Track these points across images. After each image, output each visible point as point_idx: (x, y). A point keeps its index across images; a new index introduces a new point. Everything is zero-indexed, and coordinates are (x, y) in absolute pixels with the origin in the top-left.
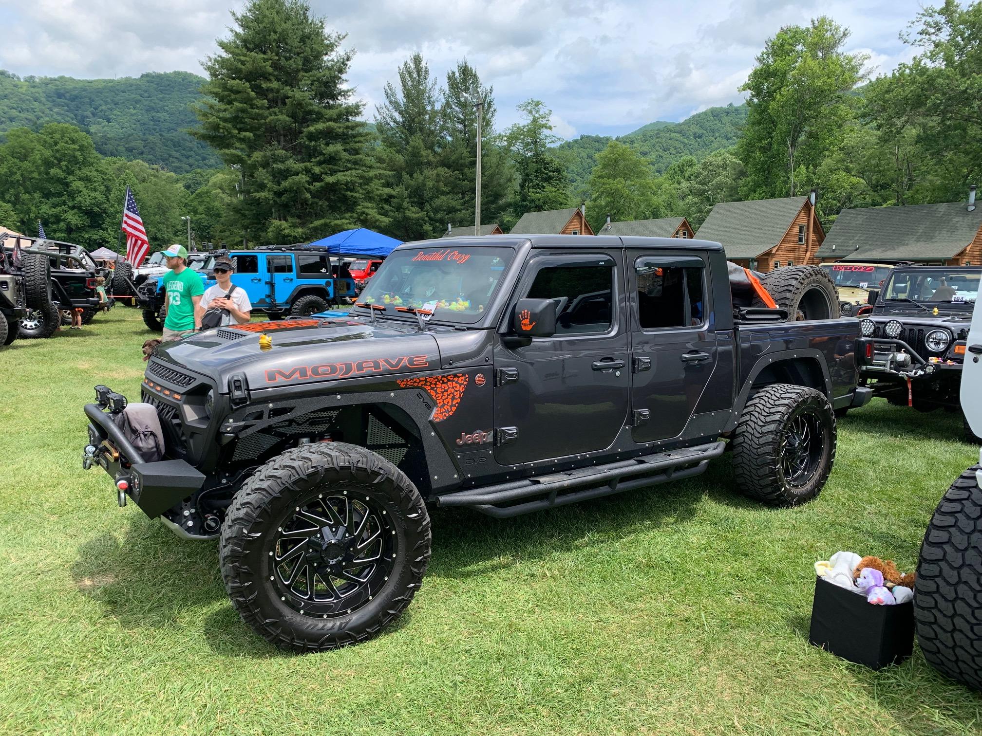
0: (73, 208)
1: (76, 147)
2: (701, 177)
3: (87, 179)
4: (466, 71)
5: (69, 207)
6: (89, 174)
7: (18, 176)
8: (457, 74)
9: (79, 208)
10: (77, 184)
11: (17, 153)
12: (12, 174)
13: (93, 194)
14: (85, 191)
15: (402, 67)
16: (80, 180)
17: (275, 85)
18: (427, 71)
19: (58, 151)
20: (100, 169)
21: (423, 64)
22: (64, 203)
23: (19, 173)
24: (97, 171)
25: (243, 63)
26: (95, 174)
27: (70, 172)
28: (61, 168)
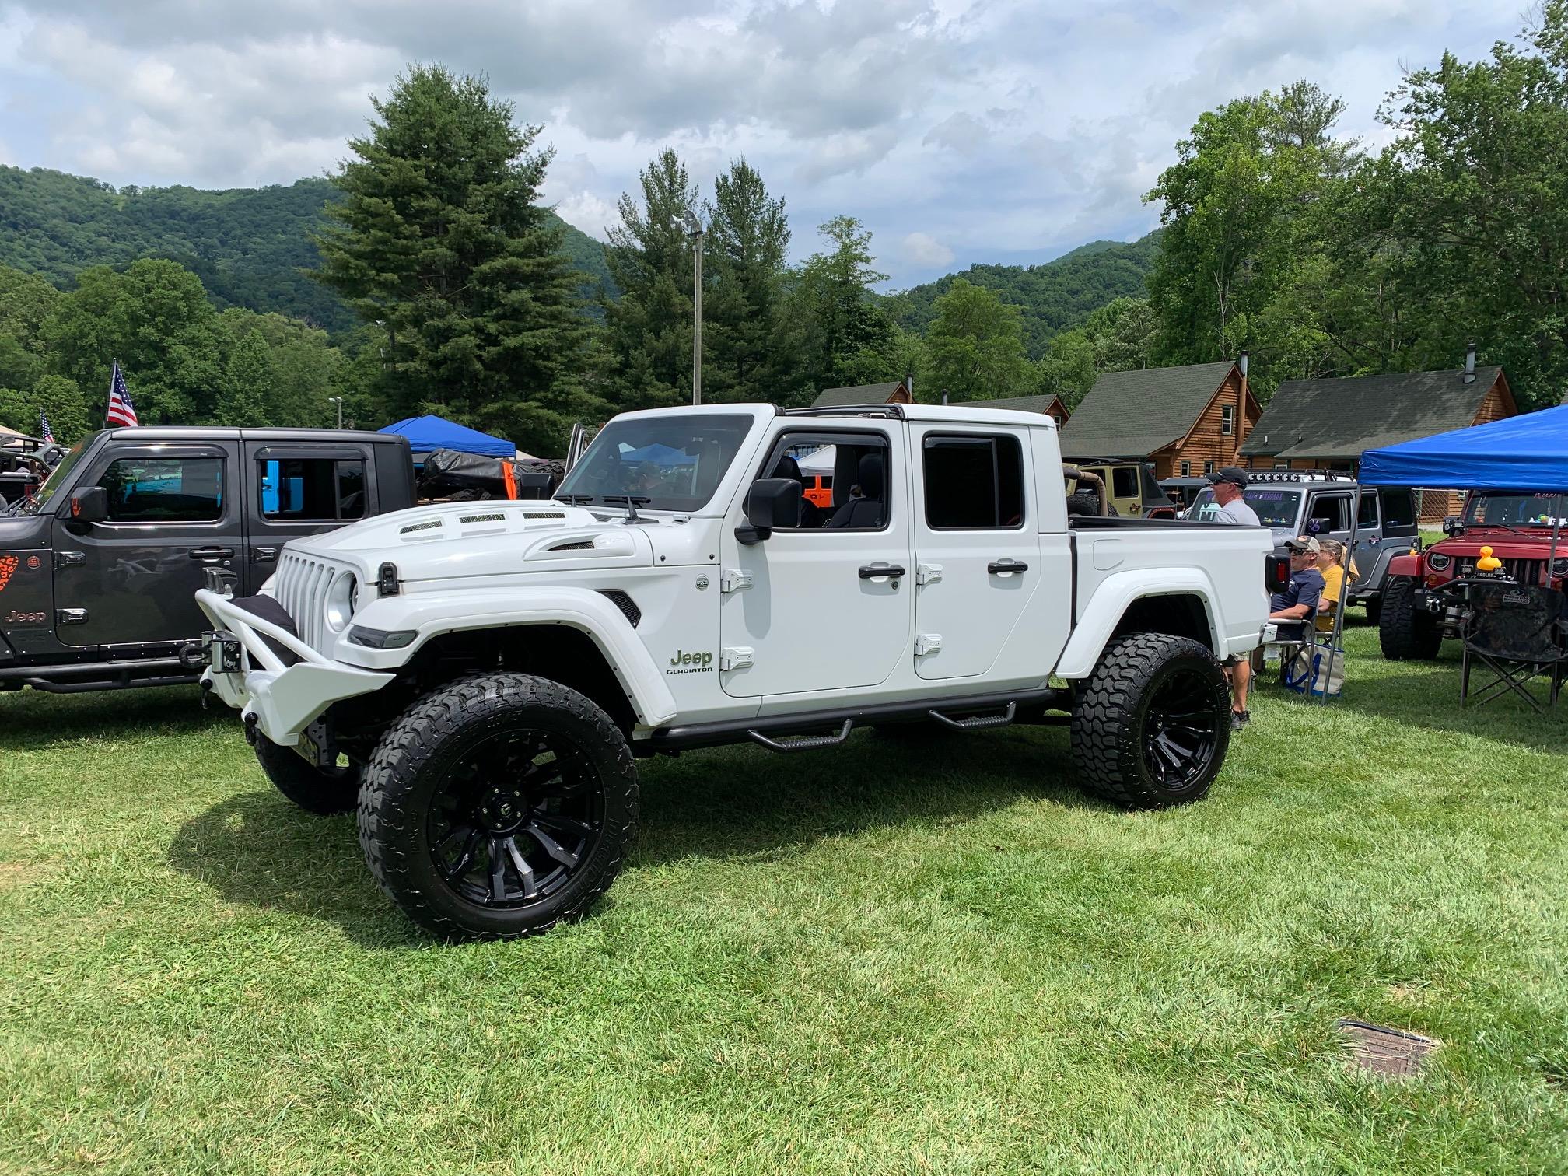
0: (172, 386)
1: (179, 294)
2: (1128, 330)
3: (193, 343)
4: (744, 175)
5: (165, 384)
6: (197, 334)
7: (92, 339)
8: (731, 180)
9: (182, 386)
10: (178, 350)
11: (91, 304)
12: (84, 335)
13: (203, 364)
14: (190, 361)
15: (646, 170)
16: (184, 343)
17: (431, 203)
18: (684, 177)
19: (151, 300)
20: (213, 326)
21: (679, 165)
22: (159, 379)
23: (93, 333)
24: (208, 329)
25: (384, 172)
26: (206, 334)
27: (168, 332)
28: (155, 326)
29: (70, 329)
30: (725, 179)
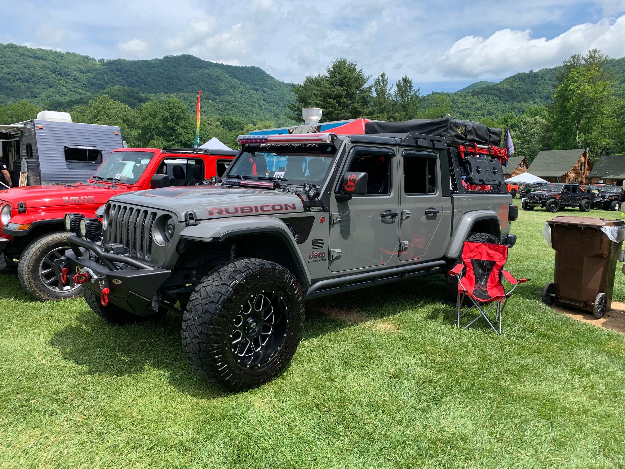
0: (177, 143)
1: (180, 110)
3: (184, 127)
4: (406, 80)
5: (176, 142)
6: (185, 124)
7: (153, 126)
8: (401, 82)
9: (181, 143)
10: (181, 130)
11: (153, 114)
12: (151, 125)
13: (188, 135)
14: (184, 134)
15: (376, 79)
16: (181, 128)
18: (387, 81)
19: (172, 113)
20: (190, 122)
21: (386, 78)
22: (173, 140)
23: (154, 124)
24: (189, 123)
26: (188, 124)
27: (177, 124)
28: (173, 121)
29: (146, 123)
30: (399, 81)
